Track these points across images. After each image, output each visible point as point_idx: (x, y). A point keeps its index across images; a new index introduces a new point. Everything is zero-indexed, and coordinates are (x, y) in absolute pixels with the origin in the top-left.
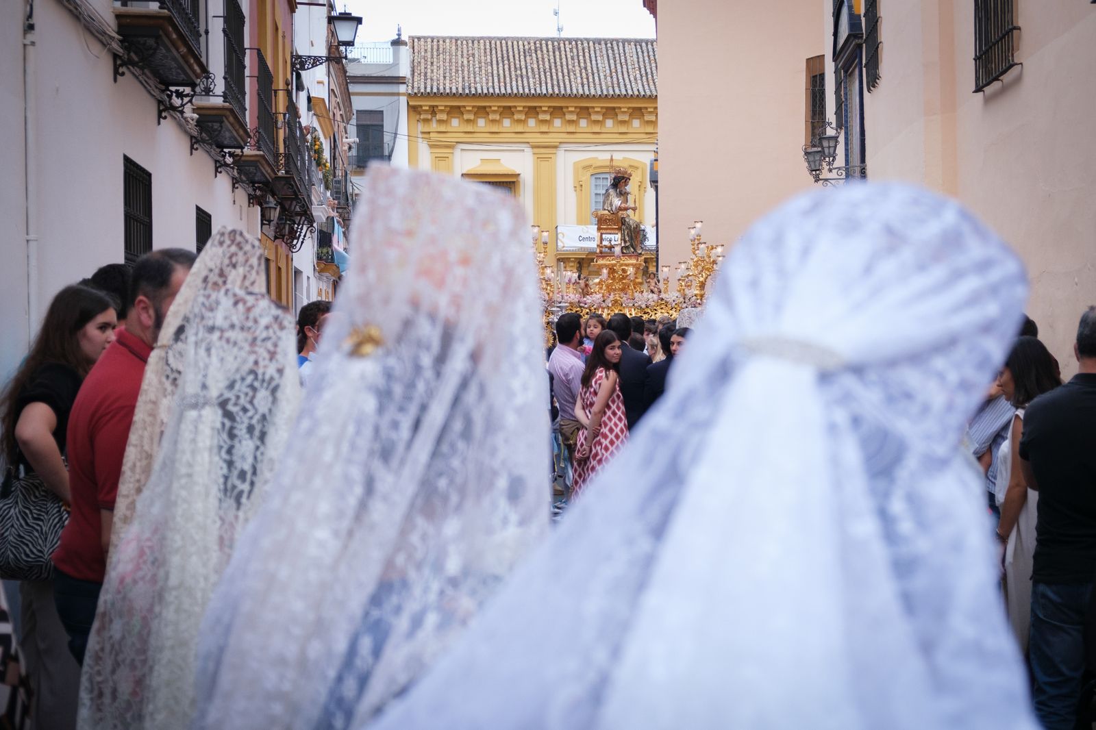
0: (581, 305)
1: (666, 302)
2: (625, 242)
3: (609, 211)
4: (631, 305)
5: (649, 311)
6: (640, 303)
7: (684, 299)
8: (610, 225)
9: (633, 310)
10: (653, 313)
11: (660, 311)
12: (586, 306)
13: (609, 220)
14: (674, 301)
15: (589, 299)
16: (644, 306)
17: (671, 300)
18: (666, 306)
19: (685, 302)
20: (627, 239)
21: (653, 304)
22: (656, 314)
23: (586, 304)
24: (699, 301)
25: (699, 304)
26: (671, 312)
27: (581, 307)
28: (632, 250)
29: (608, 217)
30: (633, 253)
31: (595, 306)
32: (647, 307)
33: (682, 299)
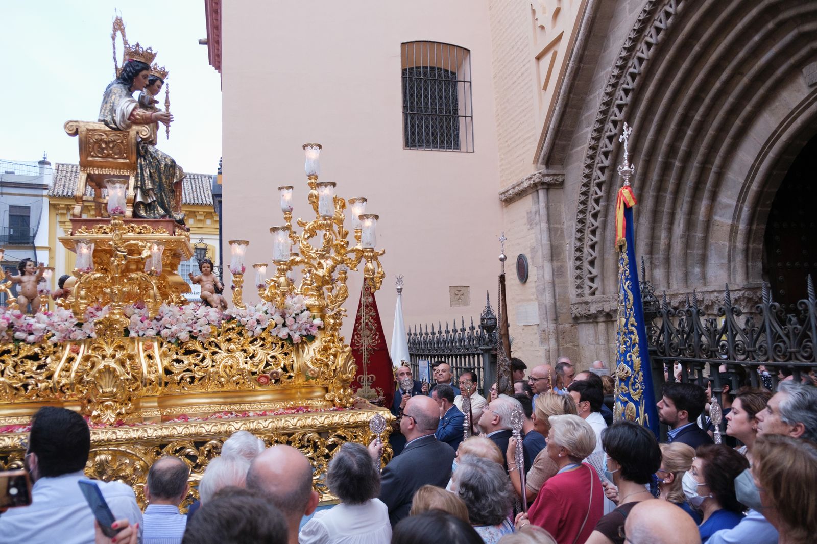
0: (19, 335)
1: (240, 325)
2: (145, 193)
3: (107, 124)
4: (152, 333)
5: (199, 348)
6: (174, 328)
7: (283, 316)
8: (108, 155)
9: (156, 345)
10: (208, 353)
11: (224, 346)
12: (31, 338)
13: (107, 143)
14: (259, 322)
15: (39, 322)
16: (184, 336)
17: (252, 321)
18: (240, 334)
19: (284, 325)
20: (149, 186)
21: (206, 329)
22: (214, 353)
23: (31, 333)
24: (318, 321)
25: (319, 328)
26: (251, 349)
27: (17, 341)
28: (162, 212)
29: (104, 137)
30: (163, 217)
31: (54, 339)
32: (193, 337)
33: (278, 318)
